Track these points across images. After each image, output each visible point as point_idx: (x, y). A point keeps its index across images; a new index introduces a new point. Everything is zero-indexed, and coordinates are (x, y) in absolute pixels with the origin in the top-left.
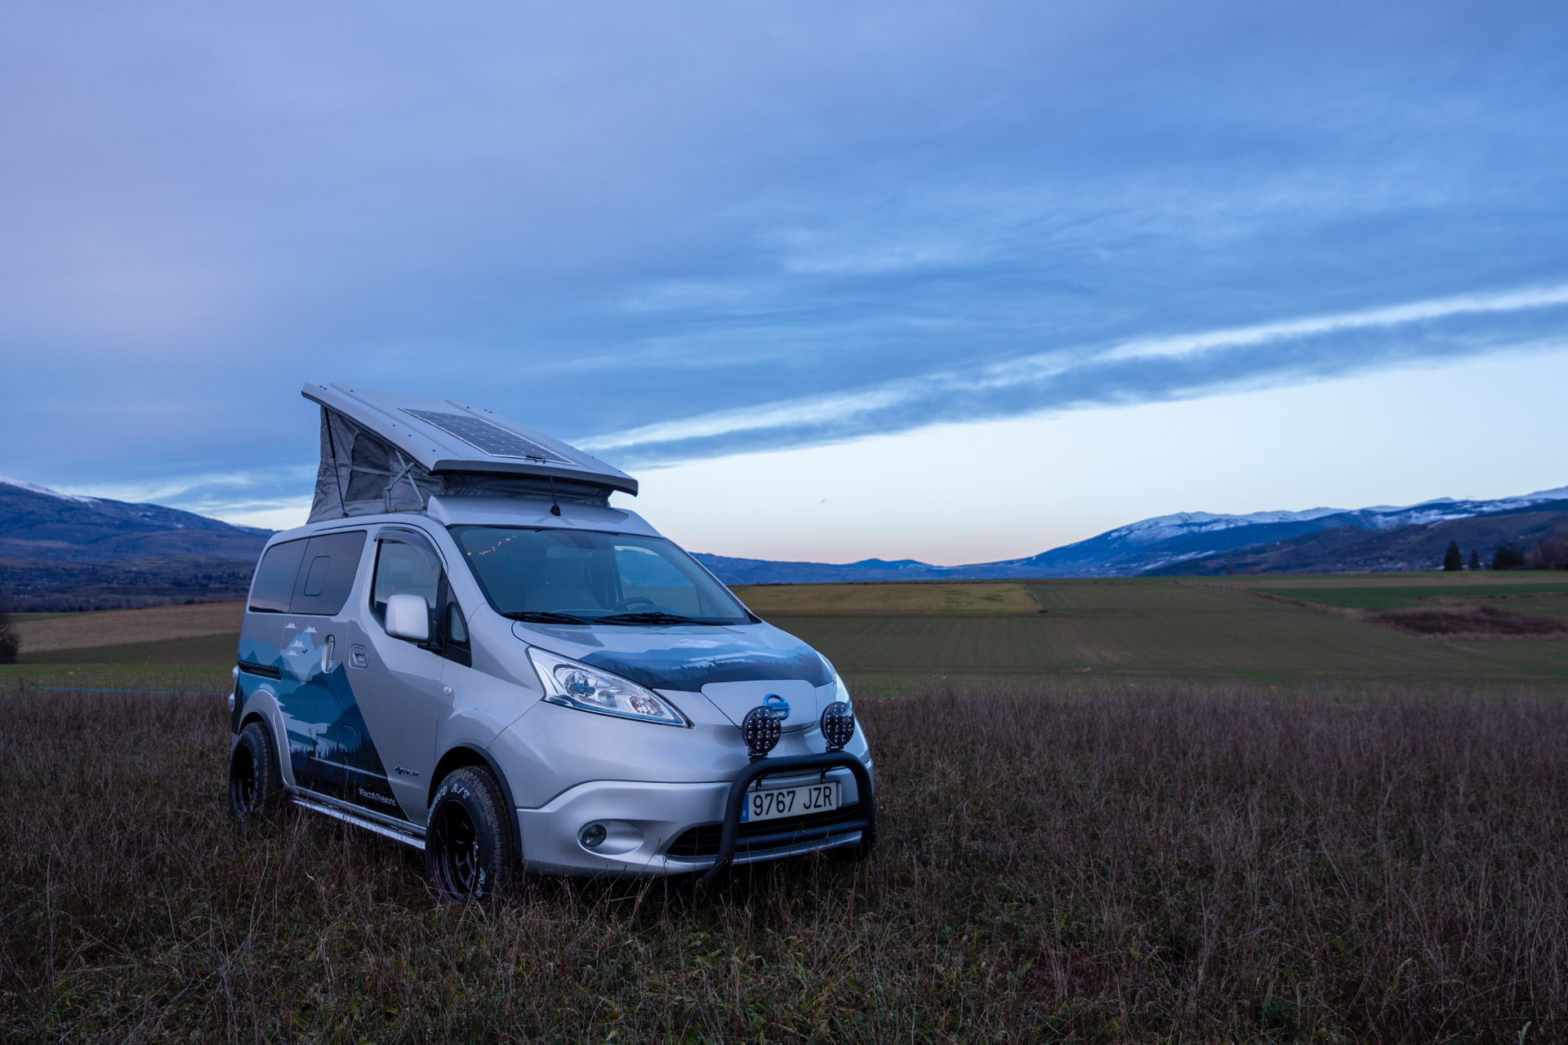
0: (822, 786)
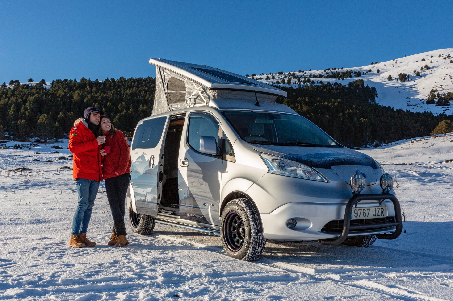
0: (380, 208)
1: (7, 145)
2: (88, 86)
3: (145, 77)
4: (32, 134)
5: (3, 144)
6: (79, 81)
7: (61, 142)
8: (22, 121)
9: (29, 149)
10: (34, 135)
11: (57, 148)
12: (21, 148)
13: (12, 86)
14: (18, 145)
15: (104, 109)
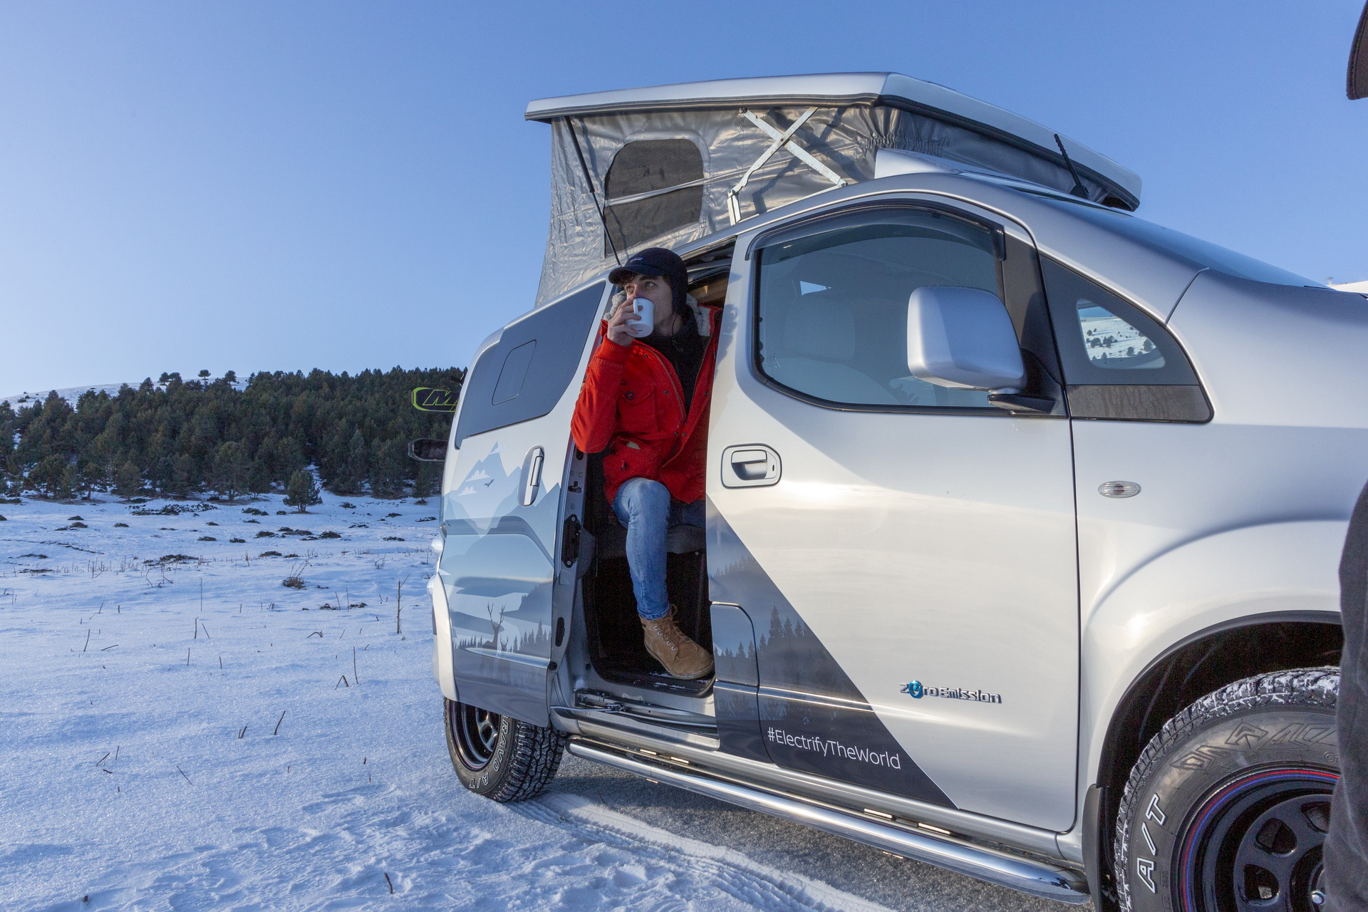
1: (146, 508)
2: (325, 385)
3: (444, 366)
4: (203, 483)
5: (139, 505)
6: (306, 375)
7: (265, 500)
8: (181, 456)
9: (196, 514)
10: (206, 486)
11: (256, 512)
12: (176, 514)
13: (164, 385)
14: (172, 507)
15: (357, 431)
